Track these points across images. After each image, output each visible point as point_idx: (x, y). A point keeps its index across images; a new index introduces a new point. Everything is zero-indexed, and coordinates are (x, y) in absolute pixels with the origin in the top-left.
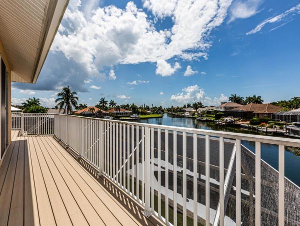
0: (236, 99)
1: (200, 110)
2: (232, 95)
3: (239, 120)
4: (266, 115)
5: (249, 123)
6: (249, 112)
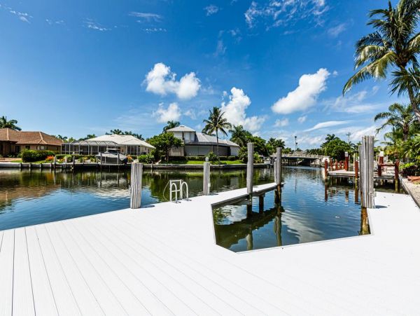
4: (42, 148)
5: (20, 159)
6: (9, 142)
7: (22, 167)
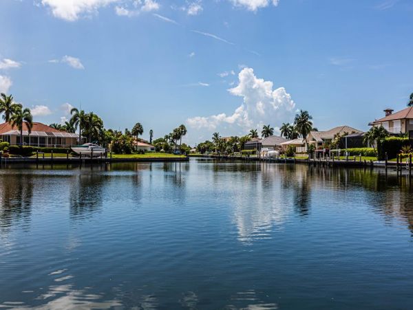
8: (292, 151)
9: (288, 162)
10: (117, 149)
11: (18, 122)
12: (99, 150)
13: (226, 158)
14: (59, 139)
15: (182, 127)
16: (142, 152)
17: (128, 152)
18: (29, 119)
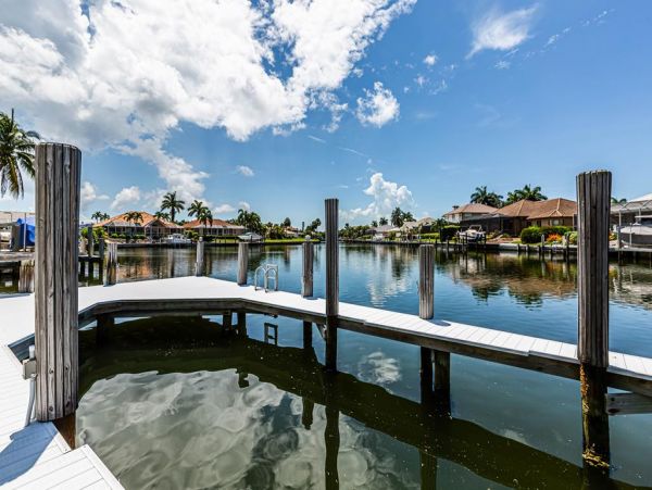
0: (486, 198)
1: (408, 226)
2: (477, 189)
3: (495, 237)
4: (556, 222)
5: (519, 240)
6: (518, 217)
7: (520, 251)
8: (393, 235)
9: (389, 243)
10: (272, 236)
11: (204, 220)
12: (257, 237)
13: (355, 242)
14: (231, 230)
15: (318, 220)
16: (290, 238)
17: (280, 238)
18: (210, 217)
